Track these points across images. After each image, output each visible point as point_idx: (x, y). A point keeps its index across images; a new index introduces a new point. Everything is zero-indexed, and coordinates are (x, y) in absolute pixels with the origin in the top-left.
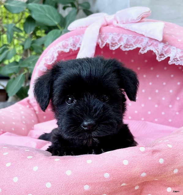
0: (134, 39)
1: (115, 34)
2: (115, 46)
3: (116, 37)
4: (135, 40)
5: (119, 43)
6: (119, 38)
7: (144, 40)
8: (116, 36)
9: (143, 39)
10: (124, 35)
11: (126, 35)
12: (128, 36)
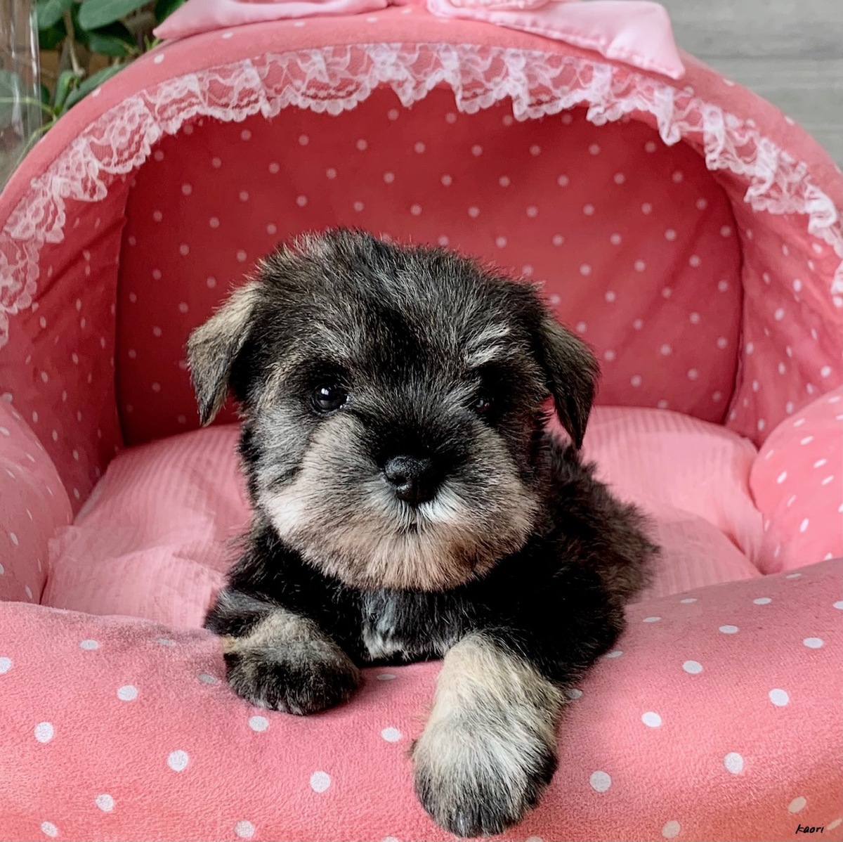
0: (553, 66)
1: (468, 47)
2: (475, 95)
3: (473, 62)
4: (555, 72)
5: (489, 85)
6: (486, 64)
7: (595, 73)
8: (473, 56)
9: (591, 68)
10: (513, 50)
11: (520, 52)
12: (530, 54)
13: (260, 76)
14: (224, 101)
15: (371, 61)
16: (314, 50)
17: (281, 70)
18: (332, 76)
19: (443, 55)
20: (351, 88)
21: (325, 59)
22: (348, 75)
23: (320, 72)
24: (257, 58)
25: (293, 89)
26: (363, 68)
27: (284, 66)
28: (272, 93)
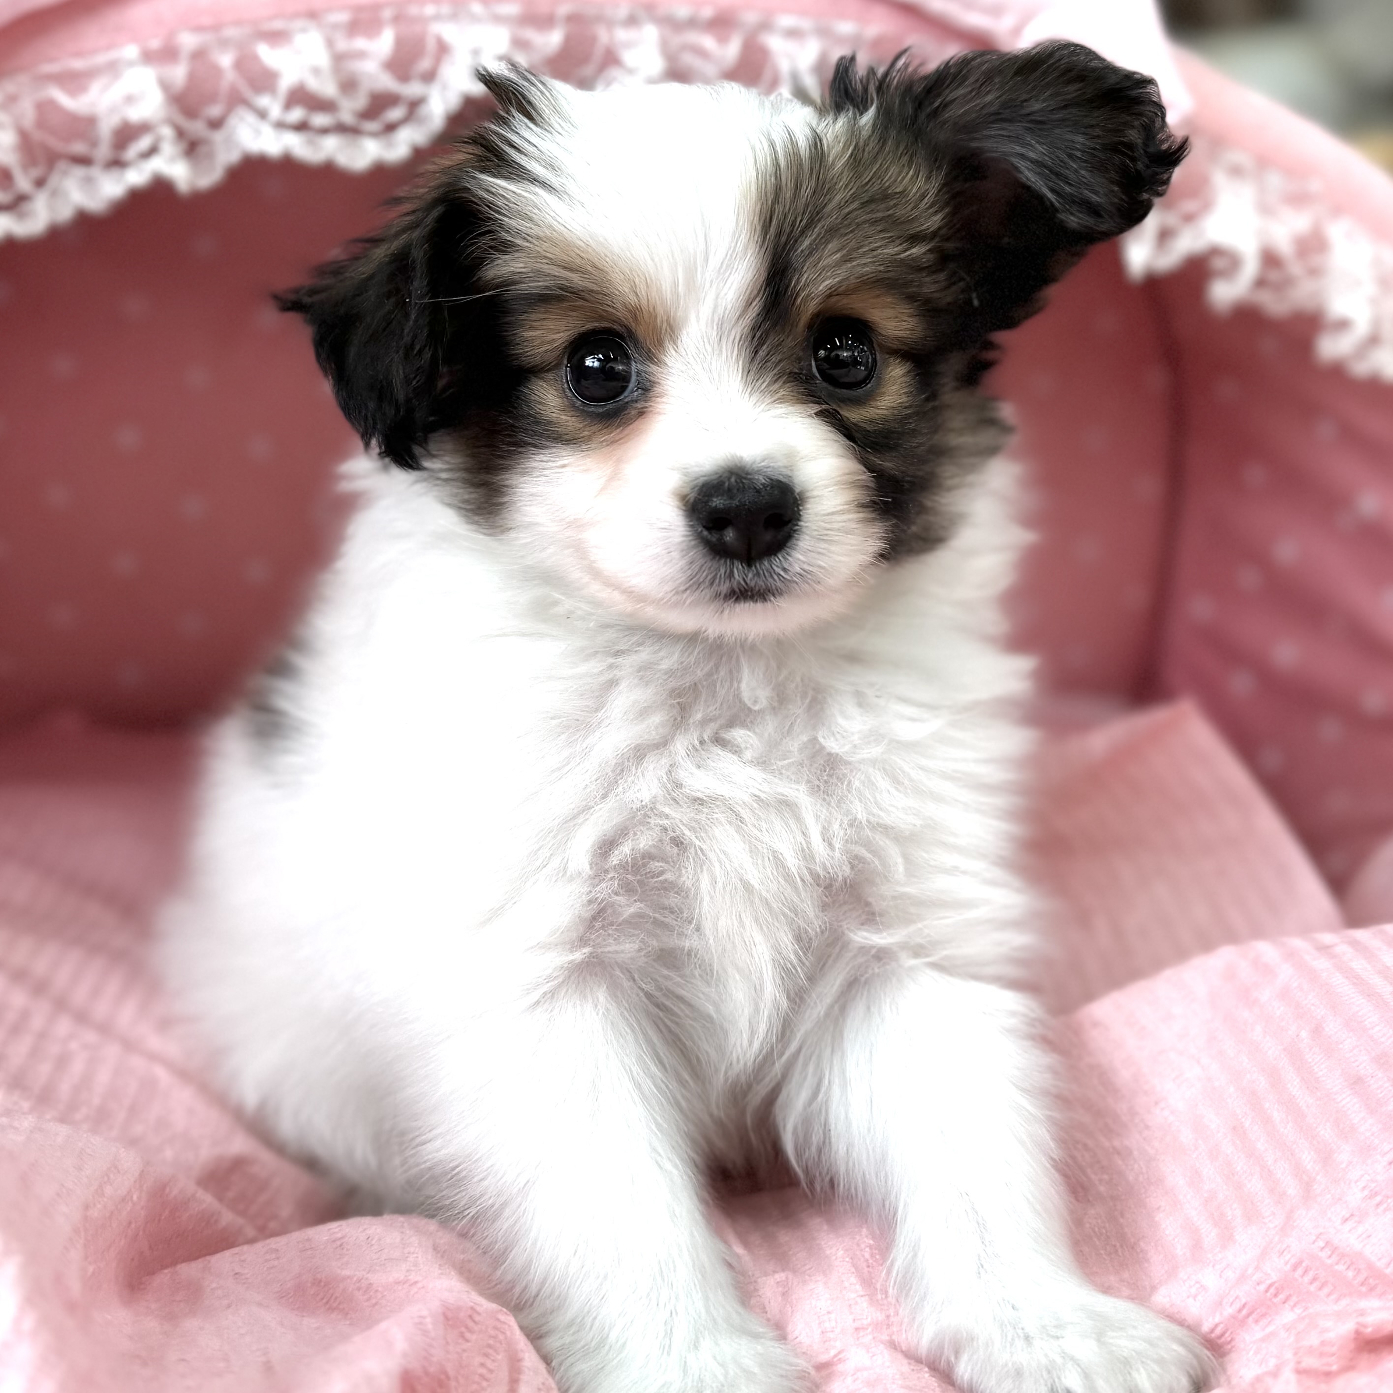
13: (165, 86)
14: (79, 148)
15: (443, 49)
16: (299, 23)
17: (217, 71)
18: (349, 85)
19: (622, 35)
20: (395, 114)
21: (330, 43)
22: (387, 82)
23: (316, 71)
24: (155, 44)
25: (250, 118)
26: (425, 64)
27: (226, 60)
28: (197, 128)
